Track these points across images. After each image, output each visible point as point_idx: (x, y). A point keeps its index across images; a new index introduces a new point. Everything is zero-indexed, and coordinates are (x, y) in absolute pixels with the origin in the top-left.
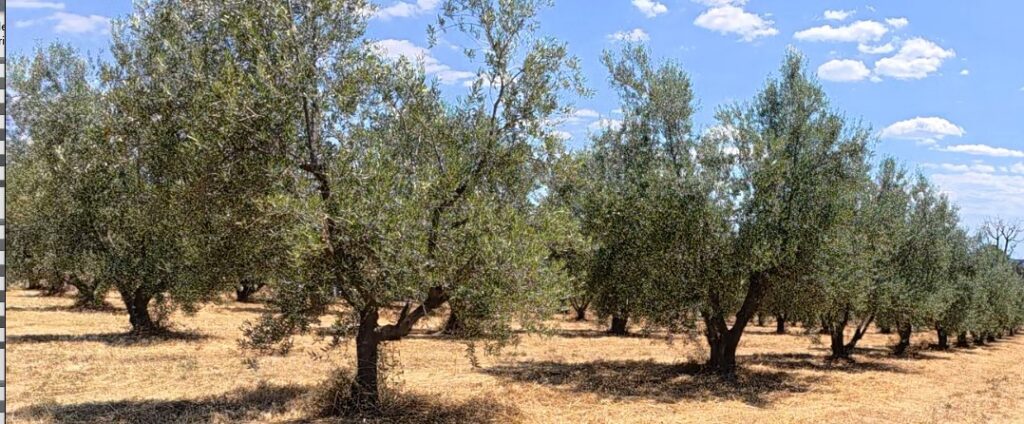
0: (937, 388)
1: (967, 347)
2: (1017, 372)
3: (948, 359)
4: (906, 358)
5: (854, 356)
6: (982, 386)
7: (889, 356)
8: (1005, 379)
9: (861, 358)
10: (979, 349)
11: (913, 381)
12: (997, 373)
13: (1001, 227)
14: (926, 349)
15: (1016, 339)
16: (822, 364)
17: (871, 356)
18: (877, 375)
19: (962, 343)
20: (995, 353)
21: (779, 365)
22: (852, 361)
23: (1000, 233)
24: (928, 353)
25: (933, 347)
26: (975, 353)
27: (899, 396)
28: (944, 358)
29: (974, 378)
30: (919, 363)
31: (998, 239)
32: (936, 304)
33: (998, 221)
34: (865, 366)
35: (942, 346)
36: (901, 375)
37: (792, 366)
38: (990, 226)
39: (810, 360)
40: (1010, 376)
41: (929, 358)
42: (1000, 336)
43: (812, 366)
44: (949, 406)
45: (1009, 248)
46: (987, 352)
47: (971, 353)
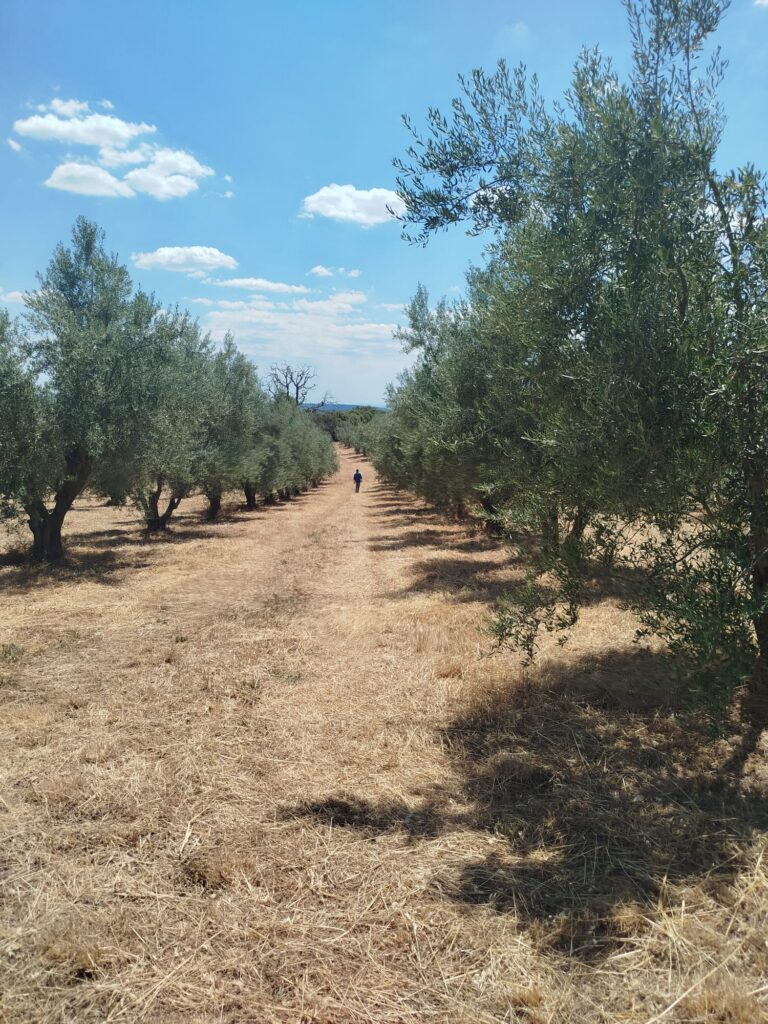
0: (266, 548)
1: (275, 504)
2: (333, 523)
3: (263, 518)
4: (221, 522)
5: (171, 527)
6: (307, 541)
7: (202, 522)
8: (324, 531)
9: (177, 528)
10: (288, 505)
11: (241, 544)
12: (315, 527)
13: (288, 372)
14: (235, 510)
15: (321, 490)
16: (140, 538)
17: (185, 524)
18: (204, 542)
19: (270, 501)
20: (305, 507)
21: (99, 545)
22: (170, 532)
23: (289, 380)
24: (241, 515)
25: (243, 508)
26: (286, 510)
27: (235, 559)
28: (259, 519)
29: (296, 535)
30: (237, 526)
31: (287, 386)
32: (251, 467)
33: (285, 367)
34: (185, 536)
35: (251, 506)
36: (227, 540)
37: (113, 544)
38: (278, 372)
39: (126, 536)
40: (328, 528)
41: (244, 520)
42: (305, 489)
43: (132, 542)
44: (285, 562)
45: (300, 395)
46: (297, 507)
47: (281, 510)
